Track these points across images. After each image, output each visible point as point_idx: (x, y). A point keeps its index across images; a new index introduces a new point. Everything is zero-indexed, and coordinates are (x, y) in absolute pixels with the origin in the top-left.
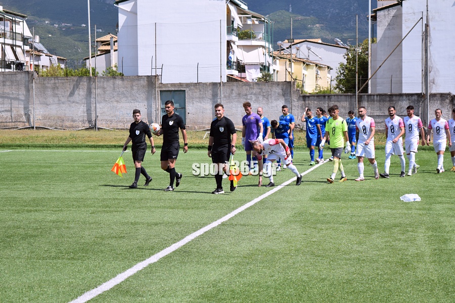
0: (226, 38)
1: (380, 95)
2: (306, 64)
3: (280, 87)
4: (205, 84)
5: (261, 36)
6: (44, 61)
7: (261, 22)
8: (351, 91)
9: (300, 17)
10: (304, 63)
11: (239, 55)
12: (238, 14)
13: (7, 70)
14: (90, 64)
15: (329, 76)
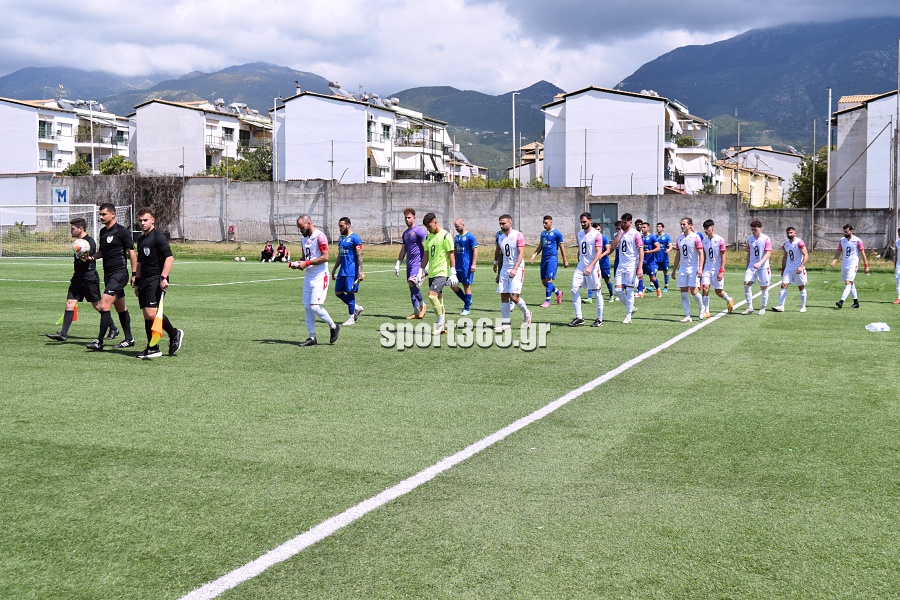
0: (665, 145)
1: (840, 210)
2: (755, 175)
3: (725, 200)
4: (640, 196)
5: (702, 143)
6: (465, 171)
7: (703, 127)
8: (805, 205)
9: (746, 124)
10: (752, 173)
11: (678, 164)
12: (678, 118)
13: (426, 182)
14: (514, 174)
15: (780, 188)
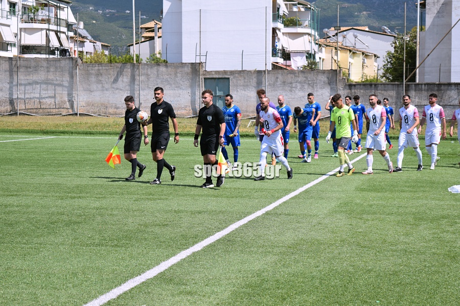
0: (272, 25)
1: (428, 84)
2: (353, 52)
4: (250, 71)
5: (307, 23)
6: (88, 47)
7: (307, 9)
8: (398, 80)
9: (346, 5)
10: (350, 51)
11: (284, 42)
13: (51, 56)
14: (134, 50)
15: (376, 64)
